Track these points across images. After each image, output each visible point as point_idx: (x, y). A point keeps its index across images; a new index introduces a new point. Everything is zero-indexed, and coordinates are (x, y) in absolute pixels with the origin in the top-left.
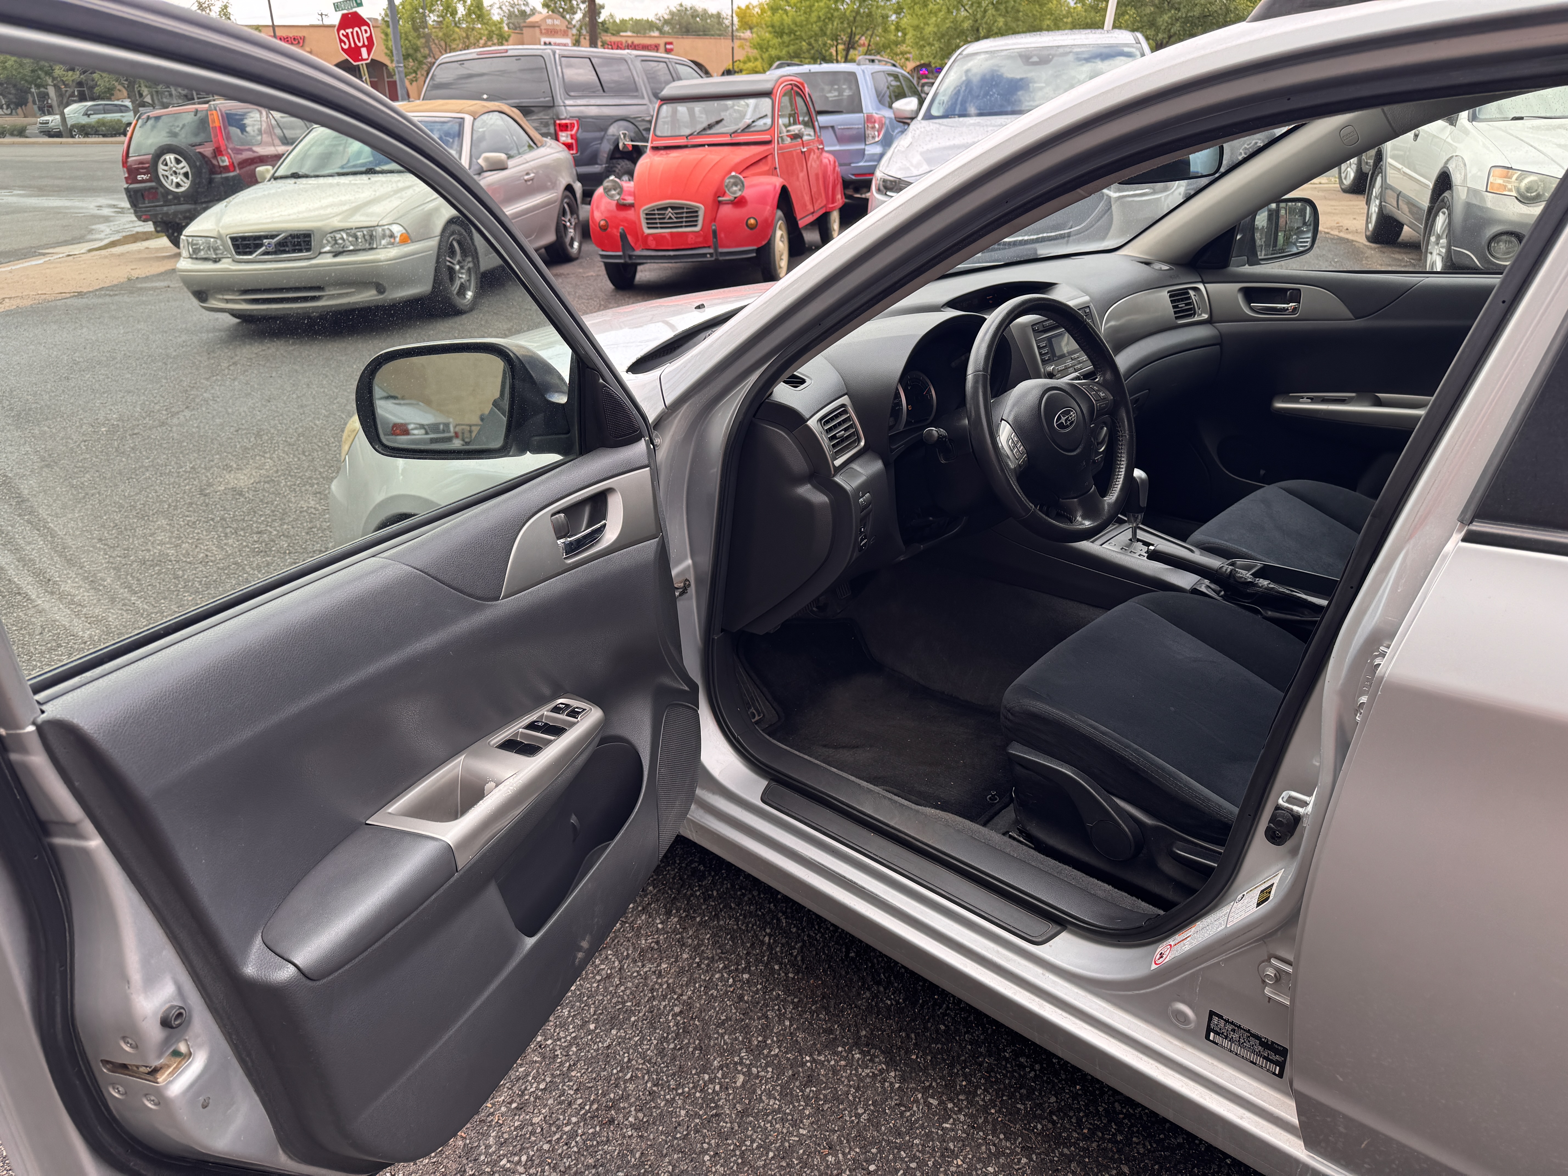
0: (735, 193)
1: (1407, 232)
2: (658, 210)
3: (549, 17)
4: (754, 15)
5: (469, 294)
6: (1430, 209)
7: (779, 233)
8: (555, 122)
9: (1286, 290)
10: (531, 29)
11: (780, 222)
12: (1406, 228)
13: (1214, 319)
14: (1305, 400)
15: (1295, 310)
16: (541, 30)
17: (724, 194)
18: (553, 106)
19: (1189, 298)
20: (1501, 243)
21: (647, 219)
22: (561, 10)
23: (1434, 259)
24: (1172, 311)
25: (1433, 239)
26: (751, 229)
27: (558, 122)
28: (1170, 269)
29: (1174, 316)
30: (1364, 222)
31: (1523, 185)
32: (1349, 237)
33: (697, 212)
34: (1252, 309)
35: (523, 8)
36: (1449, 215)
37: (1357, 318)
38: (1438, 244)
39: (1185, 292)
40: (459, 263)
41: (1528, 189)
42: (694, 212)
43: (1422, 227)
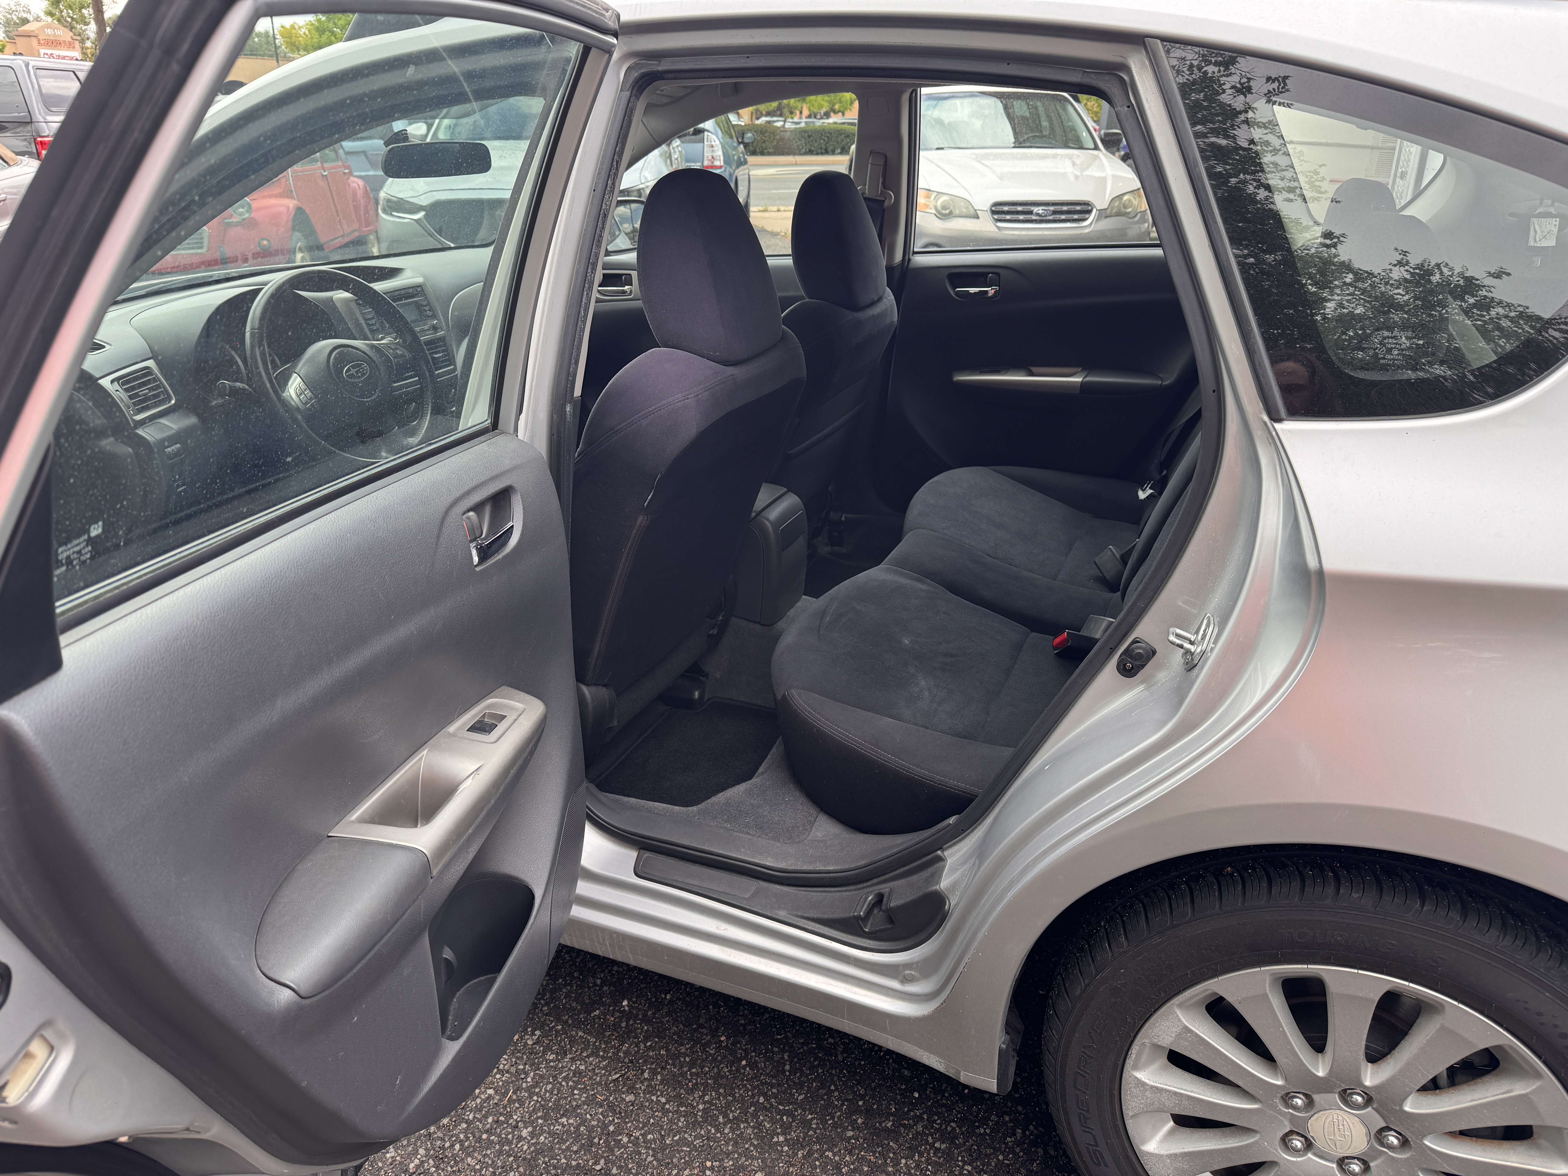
0: (241, 214)
3: (48, 26)
4: (301, 36)
7: (299, 255)
8: (35, 139)
9: (621, 275)
10: (27, 38)
11: (300, 244)
16: (39, 40)
17: (232, 216)
18: (31, 122)
22: (69, 20)
27: (39, 139)
31: (939, 204)
35: (25, 15)
41: (944, 208)
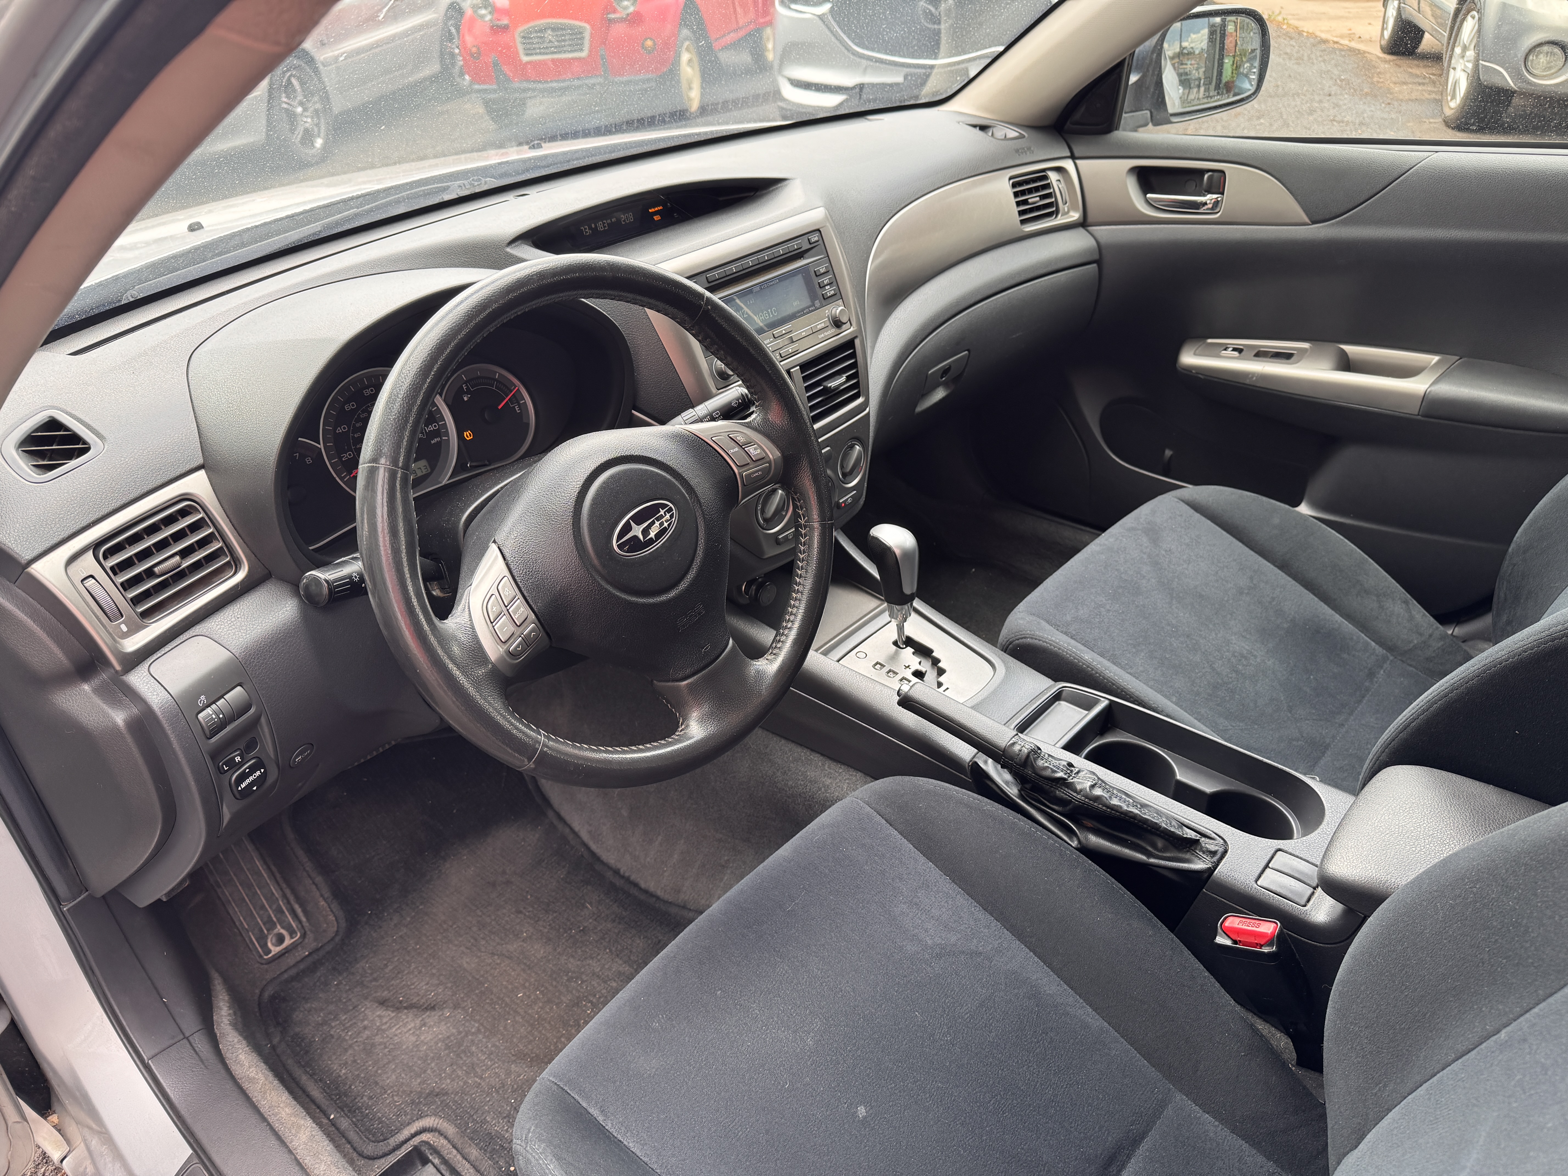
0: (626, 8)
1: (1428, 43)
2: (536, 32)
5: (319, 142)
6: (1457, 12)
7: (685, 57)
9: (1204, 171)
11: (687, 43)
12: (1427, 36)
13: (1090, 219)
14: (1229, 352)
15: (1216, 203)
17: (615, 11)
19: (1047, 186)
20: (1541, 56)
21: (524, 43)
23: (1457, 76)
24: (1015, 210)
25: (1458, 50)
28: (1021, 137)
29: (1018, 219)
30: (1380, 27)
32: (1361, 47)
33: (581, 33)
34: (1148, 202)
36: (1480, 19)
37: (1314, 222)
38: (1463, 57)
39: (1042, 176)
40: (301, 104)
42: (578, 34)
43: (1446, 35)
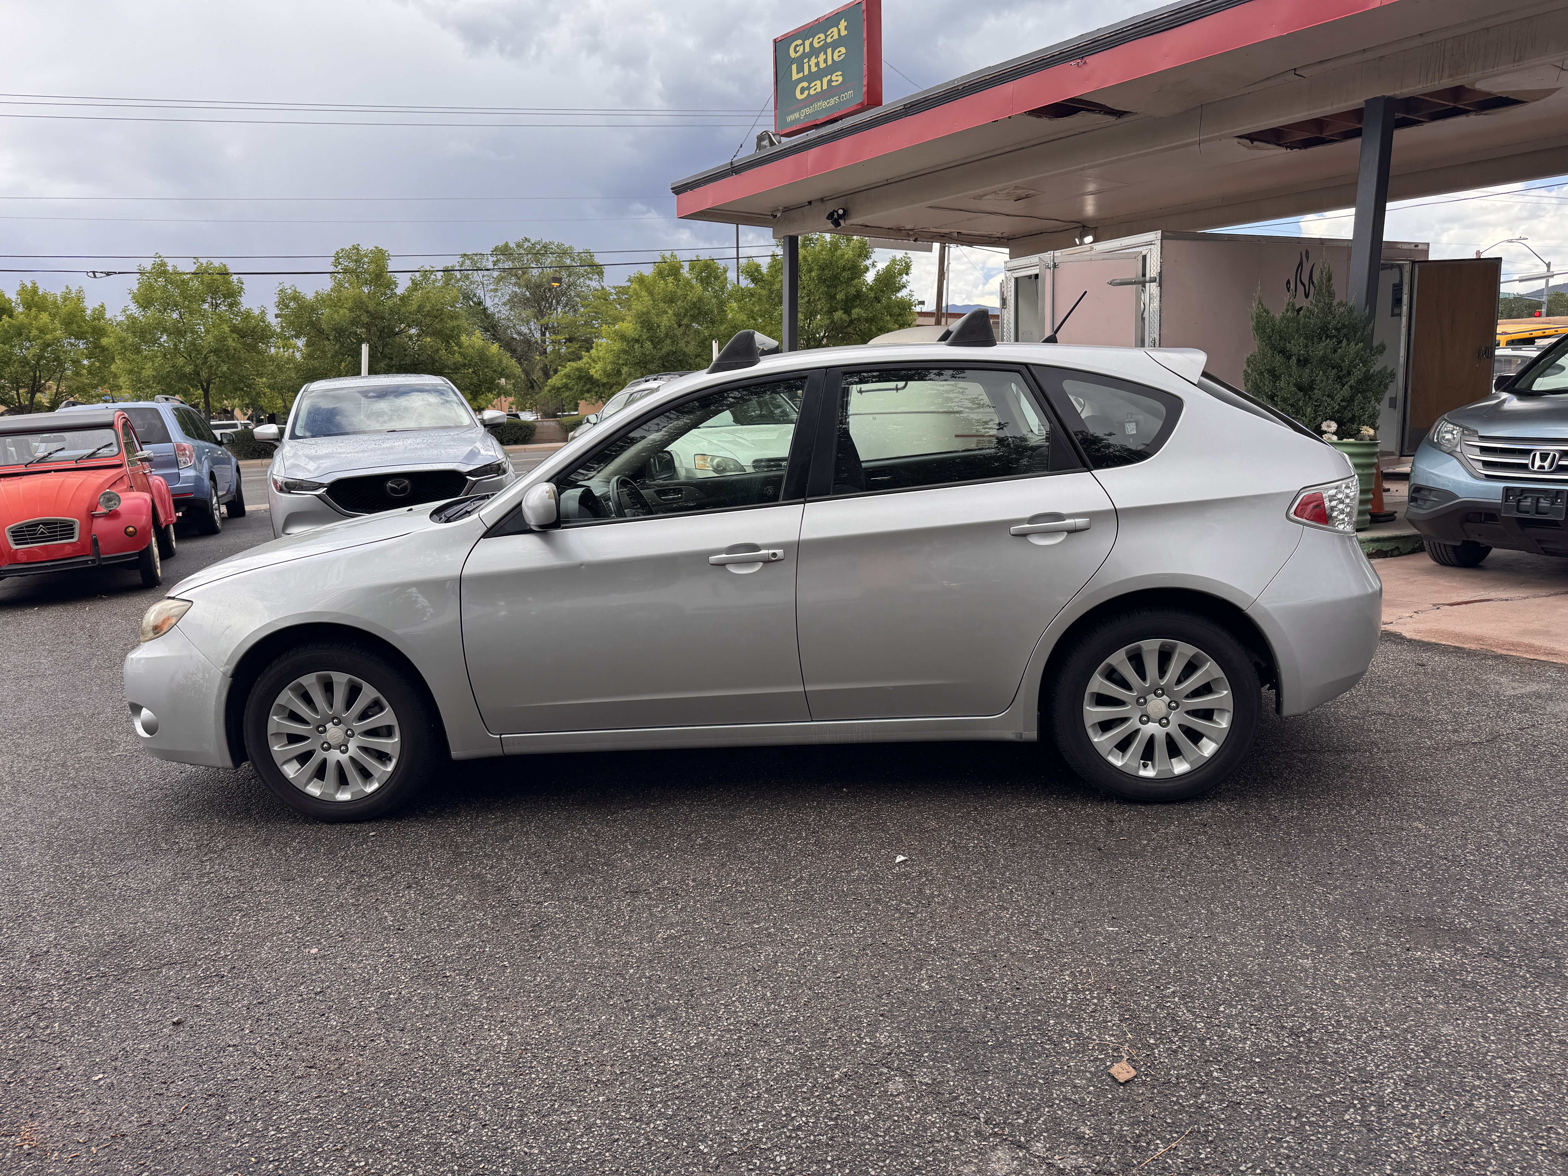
2: (27, 527)
17: (97, 509)
21: (13, 536)
26: (130, 536)
42: (68, 526)
